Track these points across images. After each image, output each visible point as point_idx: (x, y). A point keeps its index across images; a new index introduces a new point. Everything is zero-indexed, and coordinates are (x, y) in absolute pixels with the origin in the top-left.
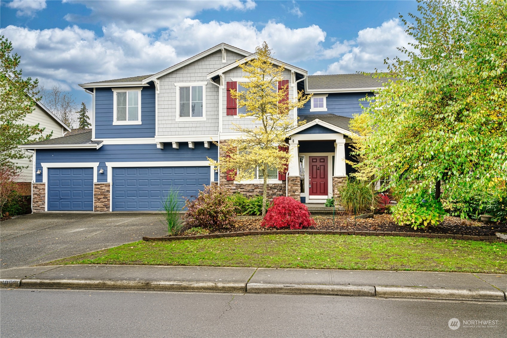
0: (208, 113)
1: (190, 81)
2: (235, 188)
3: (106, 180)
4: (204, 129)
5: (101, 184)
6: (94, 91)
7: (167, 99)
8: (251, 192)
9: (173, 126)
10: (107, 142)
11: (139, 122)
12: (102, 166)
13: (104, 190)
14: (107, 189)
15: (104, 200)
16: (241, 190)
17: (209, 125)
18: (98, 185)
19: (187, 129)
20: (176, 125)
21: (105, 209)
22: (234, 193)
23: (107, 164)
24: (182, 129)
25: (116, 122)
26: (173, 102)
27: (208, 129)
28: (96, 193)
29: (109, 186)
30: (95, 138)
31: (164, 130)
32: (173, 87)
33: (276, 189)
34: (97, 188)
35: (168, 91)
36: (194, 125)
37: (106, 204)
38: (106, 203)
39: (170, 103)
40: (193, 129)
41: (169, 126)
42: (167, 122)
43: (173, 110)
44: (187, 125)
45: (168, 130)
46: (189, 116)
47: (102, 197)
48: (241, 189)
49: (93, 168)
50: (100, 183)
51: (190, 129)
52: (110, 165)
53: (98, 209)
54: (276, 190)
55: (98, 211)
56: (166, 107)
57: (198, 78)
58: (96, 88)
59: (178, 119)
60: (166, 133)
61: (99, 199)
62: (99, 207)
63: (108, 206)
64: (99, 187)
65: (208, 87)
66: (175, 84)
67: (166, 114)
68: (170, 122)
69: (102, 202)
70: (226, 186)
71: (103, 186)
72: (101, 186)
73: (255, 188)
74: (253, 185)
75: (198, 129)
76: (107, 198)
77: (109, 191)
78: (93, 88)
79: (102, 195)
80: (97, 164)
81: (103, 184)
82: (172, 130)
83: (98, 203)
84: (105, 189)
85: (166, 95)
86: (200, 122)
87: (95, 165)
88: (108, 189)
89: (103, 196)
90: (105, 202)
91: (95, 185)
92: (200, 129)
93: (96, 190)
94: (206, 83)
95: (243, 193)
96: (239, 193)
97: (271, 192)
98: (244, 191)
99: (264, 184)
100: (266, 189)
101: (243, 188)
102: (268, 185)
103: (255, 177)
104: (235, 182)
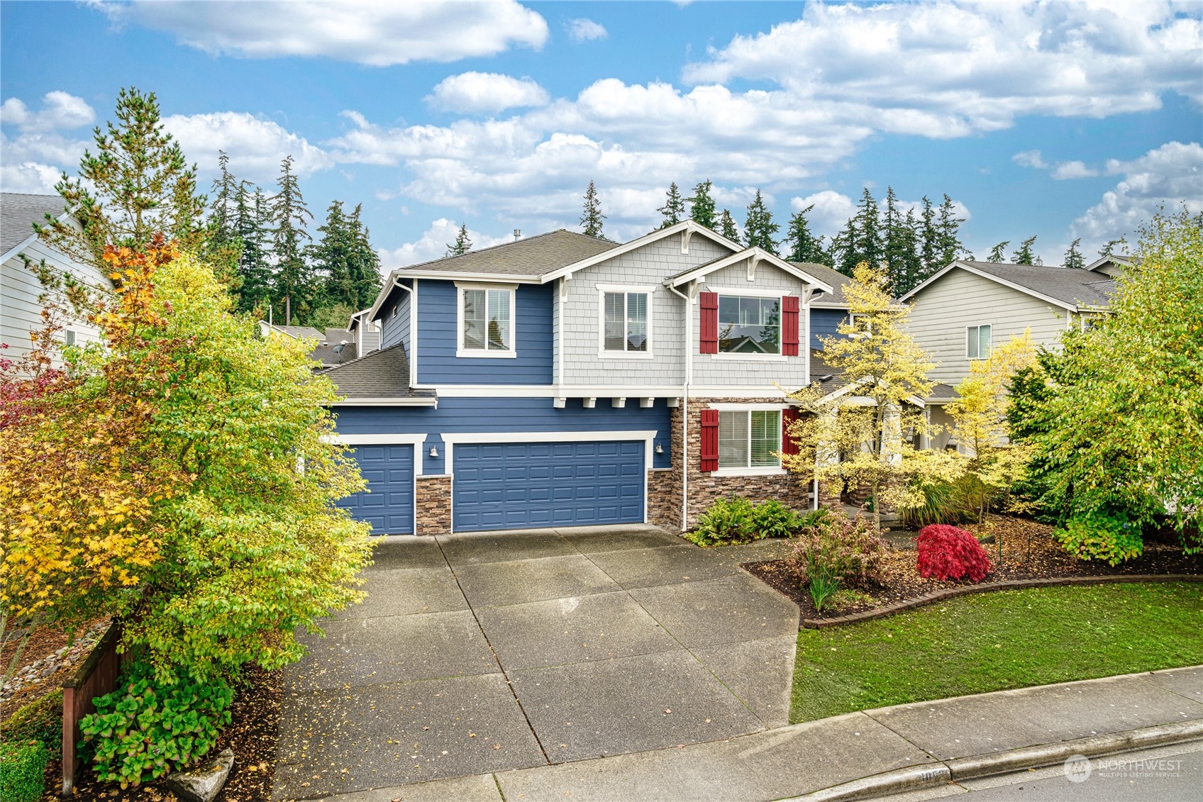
0: (657, 345)
1: (624, 283)
2: (713, 484)
3: (442, 470)
4: (650, 374)
5: (432, 479)
6: (415, 285)
7: (581, 313)
8: (739, 491)
9: (592, 366)
10: (444, 391)
11: (511, 353)
12: (434, 442)
13: (438, 492)
14: (444, 488)
15: (438, 511)
16: (724, 488)
17: (658, 367)
18: (425, 480)
19: (618, 374)
20: (599, 366)
21: (441, 529)
22: (712, 493)
23: (445, 437)
24: (610, 373)
25: (462, 352)
26: (593, 321)
27: (657, 374)
28: (421, 497)
29: (449, 481)
30: (418, 383)
31: (576, 373)
32: (594, 291)
33: (778, 483)
34: (423, 487)
35: (583, 298)
36: (632, 366)
37: (443, 519)
38: (443, 516)
39: (586, 321)
40: (630, 374)
41: (585, 366)
42: (582, 358)
43: (593, 336)
44: (619, 366)
45: (584, 373)
46: (623, 349)
47: (434, 504)
48: (723, 485)
49: (413, 445)
50: (429, 476)
51: (624, 373)
52: (449, 439)
53: (425, 530)
54: (778, 486)
55: (425, 534)
56: (581, 328)
57: (639, 279)
58: (418, 279)
59: (604, 354)
60: (579, 380)
61: (427, 510)
62: (427, 526)
63: (447, 524)
64: (427, 484)
65: (656, 295)
66: (598, 286)
67: (581, 343)
68: (587, 358)
69: (435, 515)
70: (699, 480)
71: (435, 482)
72: (431, 482)
73: (747, 484)
74: (743, 477)
75: (638, 374)
76: (444, 506)
77: (449, 492)
78: (412, 279)
79: (434, 501)
80: (423, 437)
81: (437, 479)
82: (591, 373)
83: (426, 518)
84: (440, 489)
85: (579, 306)
86: (643, 361)
87: (418, 440)
88: (447, 489)
89: (437, 503)
90: (441, 515)
91: (418, 480)
92: (643, 374)
93: (421, 490)
94: (653, 288)
95: (726, 492)
96: (720, 493)
97: (770, 490)
98: (728, 490)
99: (760, 477)
100: (763, 485)
101: (727, 485)
102: (765, 477)
103: (745, 463)
104: (713, 474)
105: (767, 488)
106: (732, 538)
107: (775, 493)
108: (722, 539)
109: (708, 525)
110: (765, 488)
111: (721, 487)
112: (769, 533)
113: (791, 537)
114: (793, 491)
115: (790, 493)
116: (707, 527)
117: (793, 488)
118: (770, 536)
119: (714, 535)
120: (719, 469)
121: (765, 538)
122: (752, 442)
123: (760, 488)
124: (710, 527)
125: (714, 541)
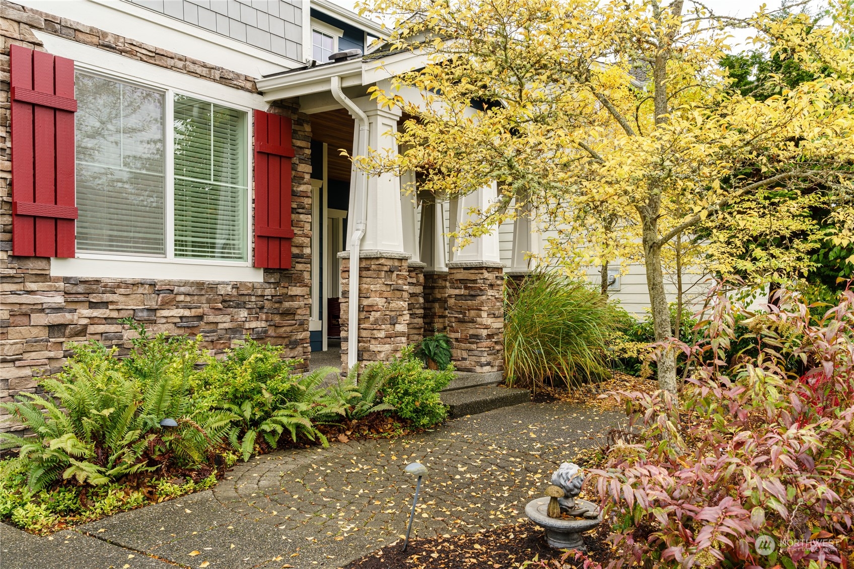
2: (59, 299)
8: (142, 323)
16: (96, 313)
22: (53, 328)
48: (93, 305)
54: (243, 313)
73: (165, 305)
74: (153, 285)
95: (101, 328)
96: (82, 331)
97: (225, 322)
98: (108, 320)
99: (200, 285)
100: (206, 308)
101: (105, 304)
102: (213, 287)
103: (155, 246)
104: (58, 268)
105: (219, 319)
106: (158, 474)
107: (236, 331)
108: (119, 479)
109: (59, 434)
110: (212, 319)
111: (87, 312)
112: (260, 438)
113: (326, 444)
114: (277, 326)
115: (271, 332)
116: (55, 444)
117: (277, 319)
118: (264, 447)
119: (88, 472)
120: (79, 254)
121: (252, 456)
122: (178, 184)
123: (200, 318)
124: (68, 442)
125: (86, 491)
